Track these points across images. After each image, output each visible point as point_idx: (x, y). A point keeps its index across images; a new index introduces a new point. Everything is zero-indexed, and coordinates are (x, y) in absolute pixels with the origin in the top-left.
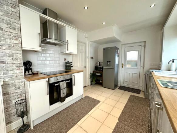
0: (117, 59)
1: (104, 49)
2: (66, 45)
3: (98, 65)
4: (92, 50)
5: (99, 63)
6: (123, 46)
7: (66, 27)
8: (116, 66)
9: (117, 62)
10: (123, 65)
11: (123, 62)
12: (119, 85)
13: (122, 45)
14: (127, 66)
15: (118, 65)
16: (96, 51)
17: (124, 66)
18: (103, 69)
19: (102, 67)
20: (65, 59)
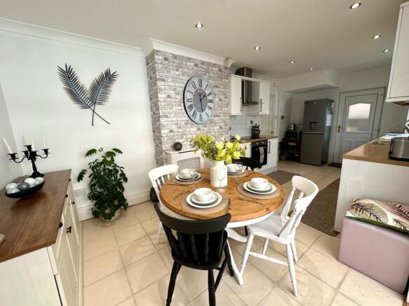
0: (329, 117)
1: (307, 103)
2: (260, 106)
3: (292, 128)
4: (282, 105)
5: (294, 125)
6: (342, 95)
7: (261, 83)
8: (326, 130)
9: (328, 123)
10: (339, 127)
11: (340, 123)
12: (330, 161)
13: (340, 93)
14: (349, 129)
15: (330, 127)
16: (289, 105)
17: (341, 130)
18: (303, 135)
19: (301, 133)
20: (252, 122)
